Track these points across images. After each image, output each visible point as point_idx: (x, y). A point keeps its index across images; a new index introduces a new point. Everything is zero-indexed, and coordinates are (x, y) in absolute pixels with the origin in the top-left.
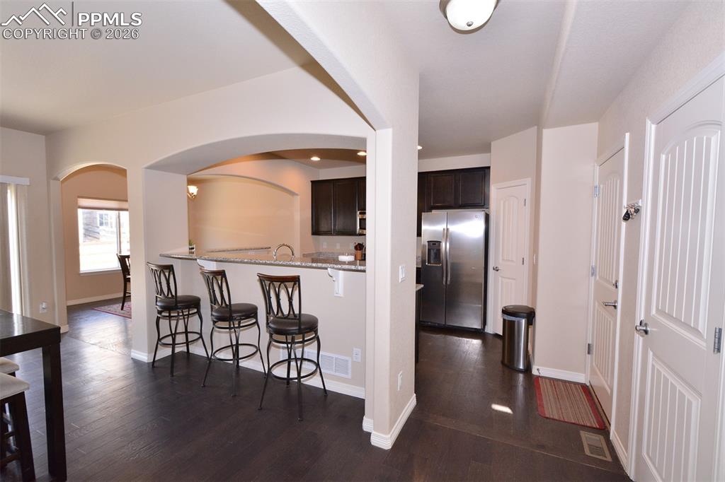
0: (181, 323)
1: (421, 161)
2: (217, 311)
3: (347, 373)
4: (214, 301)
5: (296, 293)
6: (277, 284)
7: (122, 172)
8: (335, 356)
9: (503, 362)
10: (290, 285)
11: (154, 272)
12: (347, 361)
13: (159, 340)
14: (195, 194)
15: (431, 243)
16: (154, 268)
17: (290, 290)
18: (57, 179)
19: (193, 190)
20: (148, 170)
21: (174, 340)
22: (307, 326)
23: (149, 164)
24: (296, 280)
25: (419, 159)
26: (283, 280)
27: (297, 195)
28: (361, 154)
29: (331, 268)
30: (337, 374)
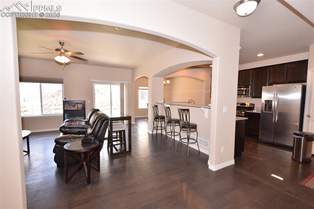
0: (160, 123)
1: (240, 65)
2: (168, 120)
3: (208, 147)
4: (167, 117)
5: (188, 114)
6: (182, 111)
7: (147, 78)
8: (204, 140)
9: (292, 158)
10: (186, 112)
11: (153, 107)
12: (208, 142)
13: (154, 127)
14: (169, 83)
15: (267, 101)
16: (153, 106)
17: (186, 113)
18: (134, 81)
19: (168, 82)
20: (154, 77)
21: (157, 128)
22: (192, 126)
23: (153, 75)
24: (188, 110)
25: (239, 64)
26: (184, 110)
27: (204, 81)
28: (211, 66)
29: (202, 107)
30: (204, 146)
